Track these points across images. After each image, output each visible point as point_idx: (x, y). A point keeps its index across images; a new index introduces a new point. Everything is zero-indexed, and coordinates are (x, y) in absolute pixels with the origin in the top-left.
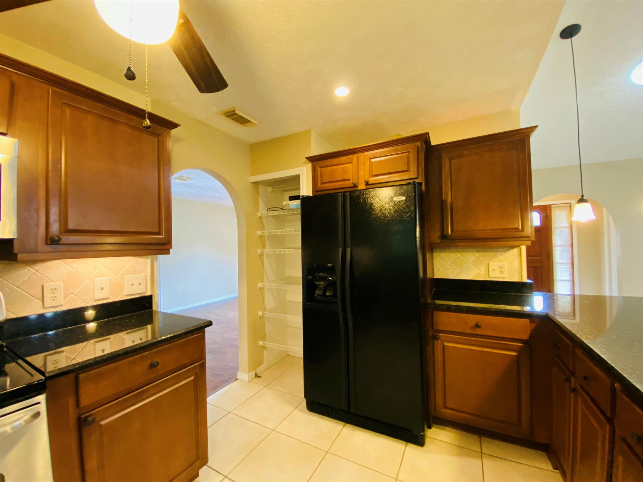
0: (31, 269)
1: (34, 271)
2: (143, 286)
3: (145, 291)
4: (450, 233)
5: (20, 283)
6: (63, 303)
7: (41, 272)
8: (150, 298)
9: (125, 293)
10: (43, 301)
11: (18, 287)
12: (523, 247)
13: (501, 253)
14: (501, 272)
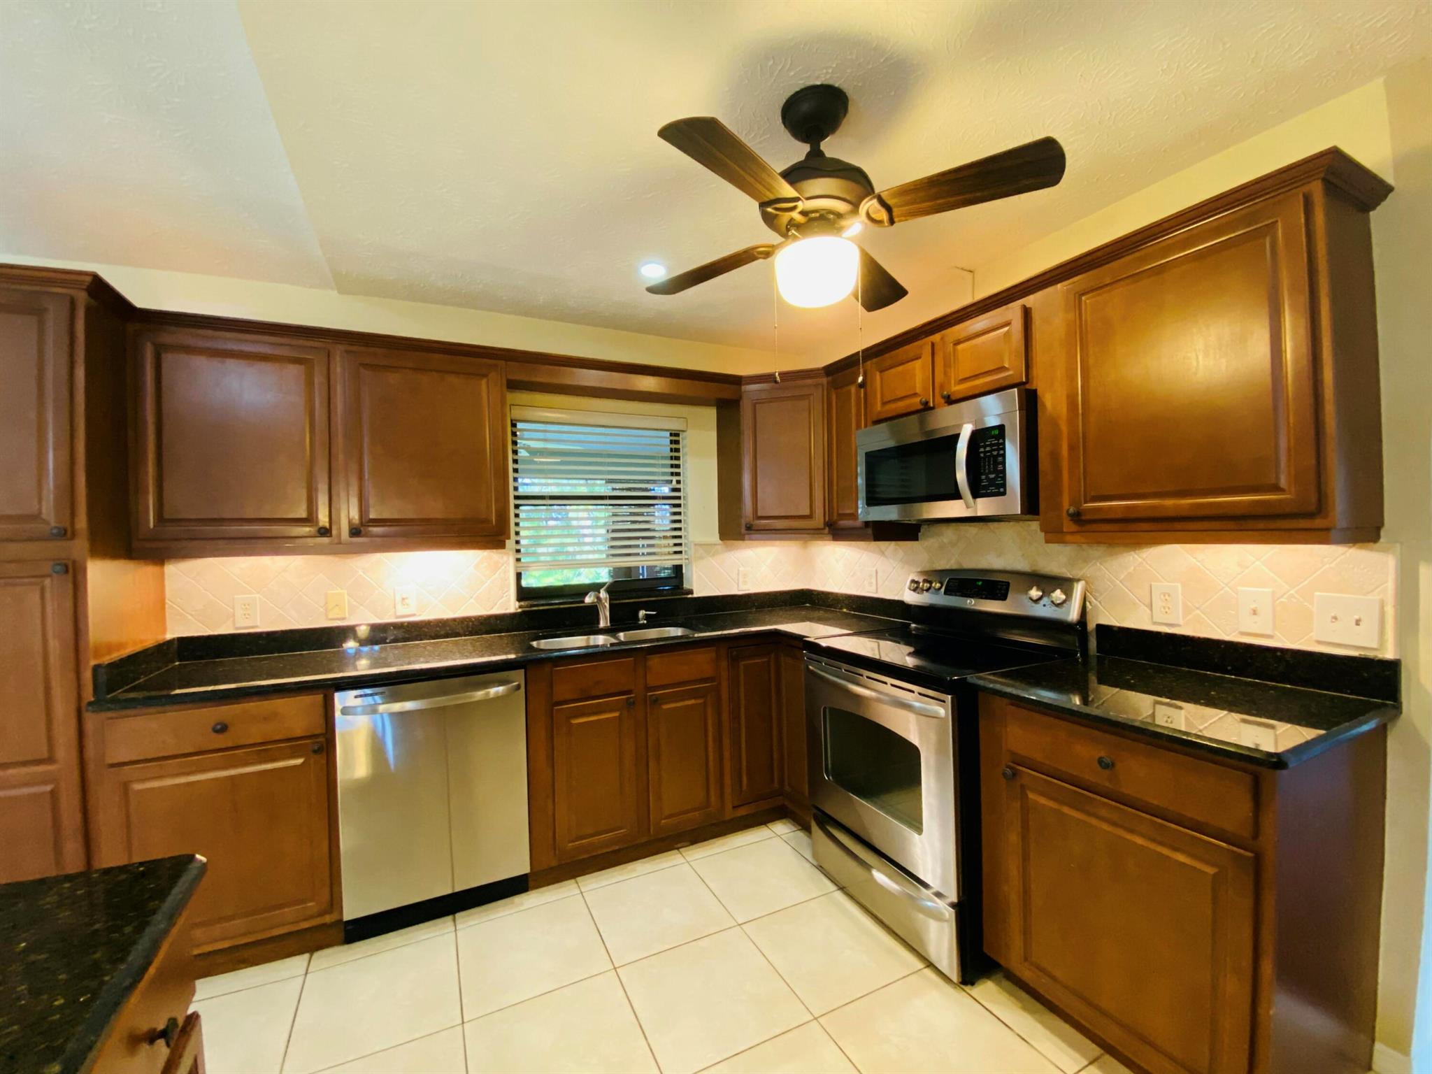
0: (1136, 556)
1: (1140, 560)
3: (1374, 645)
5: (1122, 577)
6: (1181, 622)
7: (1149, 562)
8: (1394, 665)
9: (1315, 635)
10: (1151, 610)
11: (1121, 582)
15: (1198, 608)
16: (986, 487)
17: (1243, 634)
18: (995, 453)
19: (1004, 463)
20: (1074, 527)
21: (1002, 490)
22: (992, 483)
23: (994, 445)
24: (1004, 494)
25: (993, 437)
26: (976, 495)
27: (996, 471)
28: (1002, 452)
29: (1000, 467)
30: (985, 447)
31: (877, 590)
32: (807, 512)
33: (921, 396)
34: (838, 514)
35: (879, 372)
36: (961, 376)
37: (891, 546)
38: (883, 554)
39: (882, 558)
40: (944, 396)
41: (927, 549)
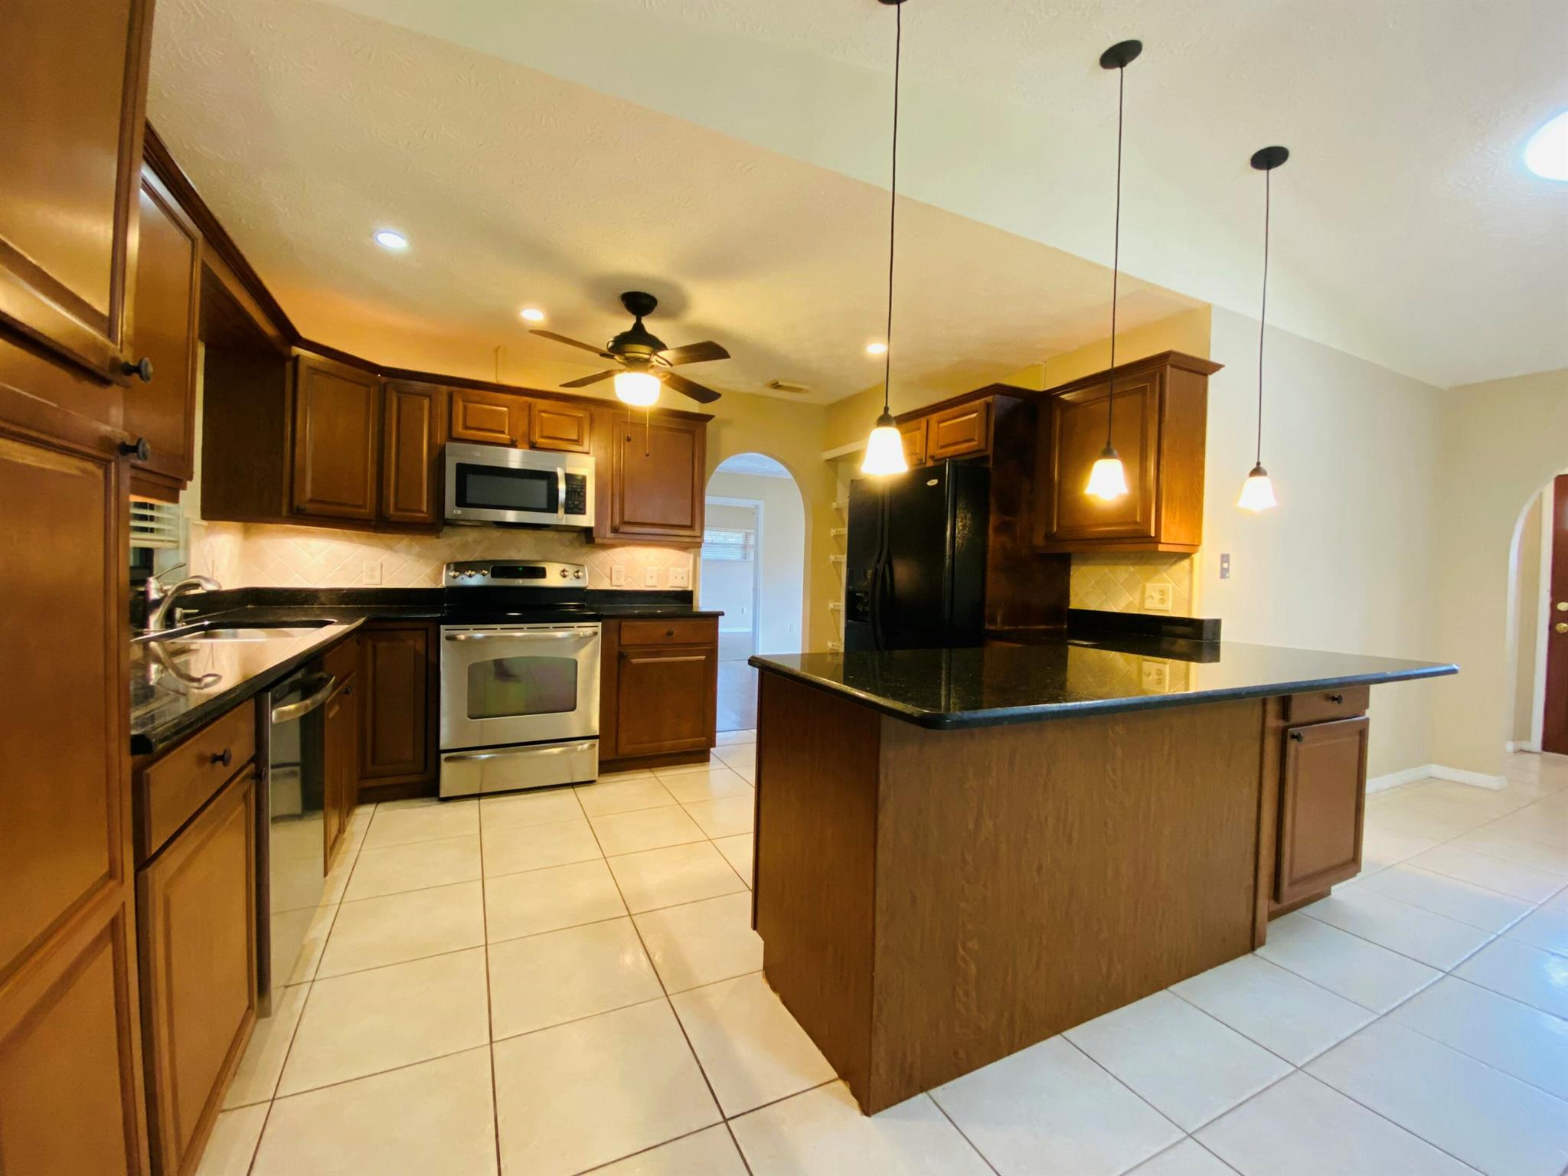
0: (604, 553)
2: (685, 580)
3: (686, 585)
4: (1055, 530)
5: (597, 563)
6: (624, 584)
7: (611, 556)
8: (691, 592)
9: (670, 584)
10: (611, 579)
11: (597, 566)
12: (1196, 557)
13: (1165, 567)
14: (1162, 601)
15: (630, 577)
16: (573, 508)
17: (647, 587)
18: (579, 491)
19: (585, 496)
21: (583, 511)
22: (577, 506)
23: (580, 486)
24: (584, 514)
25: (580, 482)
26: (570, 511)
27: (579, 501)
28: (584, 490)
29: (583, 499)
30: (573, 485)
31: (381, 582)
32: (361, 502)
33: (509, 435)
34: (397, 509)
35: (463, 401)
36: (545, 434)
37: (403, 542)
38: (391, 548)
39: (389, 552)
40: (532, 443)
41: (448, 546)
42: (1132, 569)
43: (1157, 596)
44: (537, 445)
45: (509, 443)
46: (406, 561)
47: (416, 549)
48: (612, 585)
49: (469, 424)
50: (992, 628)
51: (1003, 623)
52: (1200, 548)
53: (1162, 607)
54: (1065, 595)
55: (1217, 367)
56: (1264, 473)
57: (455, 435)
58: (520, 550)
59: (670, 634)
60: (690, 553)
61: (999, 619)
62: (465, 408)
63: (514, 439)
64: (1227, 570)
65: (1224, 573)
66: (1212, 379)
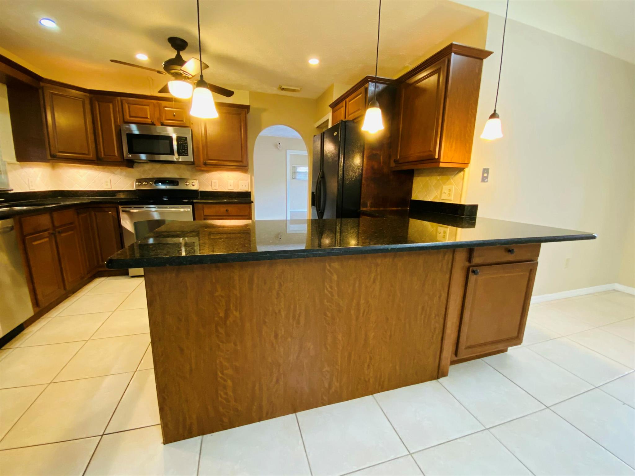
0: (208, 174)
2: (247, 186)
3: (248, 189)
4: (399, 158)
6: (218, 188)
7: (211, 176)
8: (250, 192)
9: (240, 189)
10: (212, 186)
11: (204, 180)
12: (467, 170)
13: (453, 176)
14: (449, 195)
15: (221, 185)
16: (182, 153)
17: (229, 190)
18: (184, 144)
19: (187, 147)
20: (204, 166)
21: (187, 155)
22: (184, 152)
23: (184, 142)
24: (188, 155)
25: (183, 140)
26: (179, 154)
27: (184, 149)
28: (186, 144)
29: (186, 148)
30: (180, 142)
31: (111, 187)
32: (87, 152)
33: (151, 119)
34: (105, 155)
35: (128, 104)
36: (167, 118)
37: (118, 170)
38: (114, 173)
39: (113, 175)
40: (161, 122)
41: (137, 172)
42: (438, 178)
43: (447, 192)
44: (165, 124)
45: (151, 123)
46: (121, 179)
47: (124, 173)
48: (212, 189)
49: (132, 115)
50: (364, 209)
51: (371, 207)
52: (469, 165)
53: (449, 198)
54: (409, 192)
55: (489, 53)
56: (498, 117)
57: (126, 120)
58: (170, 173)
59: (227, 211)
60: (249, 174)
61: (368, 205)
62: (129, 107)
63: (153, 121)
64: (487, 177)
65: (484, 179)
66: (485, 61)
